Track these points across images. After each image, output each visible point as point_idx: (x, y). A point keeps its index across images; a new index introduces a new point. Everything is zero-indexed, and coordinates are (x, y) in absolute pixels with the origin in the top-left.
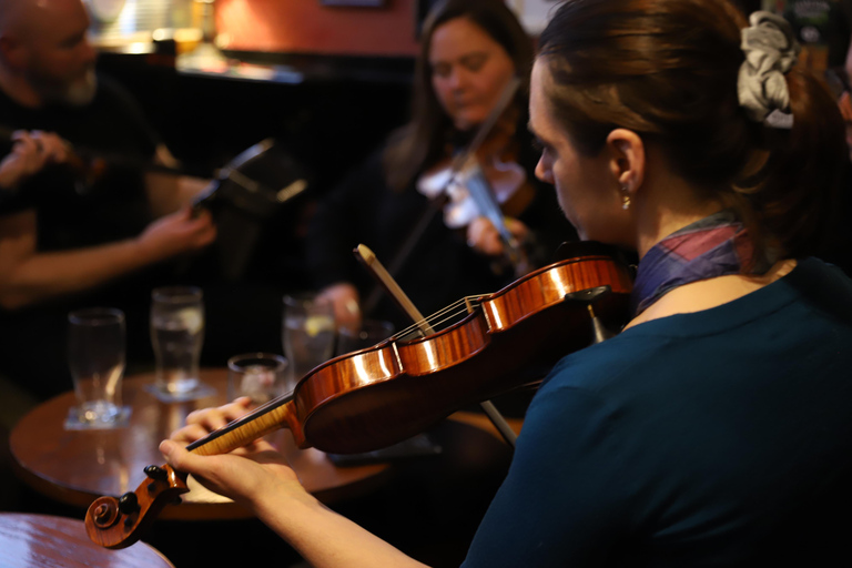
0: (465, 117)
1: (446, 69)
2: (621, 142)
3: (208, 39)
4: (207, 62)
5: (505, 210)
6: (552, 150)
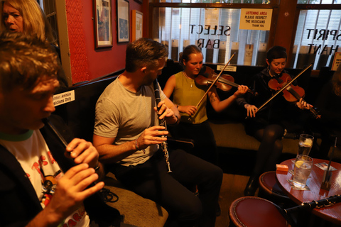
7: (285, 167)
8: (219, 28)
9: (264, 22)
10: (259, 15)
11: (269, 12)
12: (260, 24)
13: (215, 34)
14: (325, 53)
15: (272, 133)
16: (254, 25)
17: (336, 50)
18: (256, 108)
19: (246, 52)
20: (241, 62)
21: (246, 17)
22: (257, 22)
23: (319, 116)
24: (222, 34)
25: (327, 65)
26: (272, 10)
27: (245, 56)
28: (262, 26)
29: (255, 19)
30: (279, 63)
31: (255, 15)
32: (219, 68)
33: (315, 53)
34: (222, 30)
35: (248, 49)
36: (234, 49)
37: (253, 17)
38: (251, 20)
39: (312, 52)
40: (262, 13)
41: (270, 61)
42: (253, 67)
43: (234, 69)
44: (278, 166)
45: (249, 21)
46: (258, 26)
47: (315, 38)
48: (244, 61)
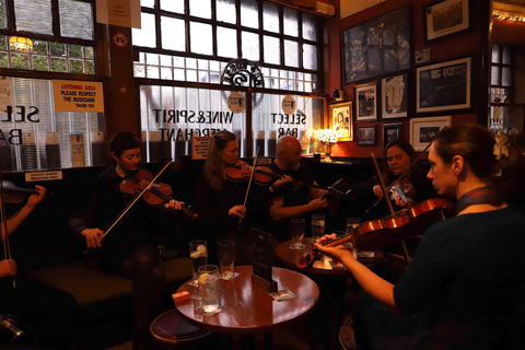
0: (396, 172)
1: (391, 159)
2: (457, 159)
3: (328, 155)
4: (328, 160)
5: (406, 195)
6: (434, 164)
7: (185, 293)
8: (16, 110)
9: (93, 100)
10: (84, 90)
11: (99, 86)
12: (87, 103)
13: (10, 119)
14: (180, 138)
15: (144, 258)
16: (78, 106)
17: (191, 134)
18: (101, 232)
19: (73, 146)
20: (67, 162)
21: (63, 92)
22: (82, 100)
23: (195, 215)
24: (23, 120)
25: (186, 154)
26: (101, 84)
27: (73, 153)
28: (92, 106)
29: (78, 96)
30: (133, 155)
31: (78, 91)
32: (28, 178)
33: (170, 139)
34: (23, 113)
35: (76, 143)
36: (51, 143)
37: (74, 93)
38: (72, 97)
39: (166, 138)
40: (89, 88)
41: (119, 154)
42: (88, 168)
43: (59, 176)
44: (175, 296)
45: (69, 99)
46: (85, 106)
47: (165, 121)
48: (73, 160)
